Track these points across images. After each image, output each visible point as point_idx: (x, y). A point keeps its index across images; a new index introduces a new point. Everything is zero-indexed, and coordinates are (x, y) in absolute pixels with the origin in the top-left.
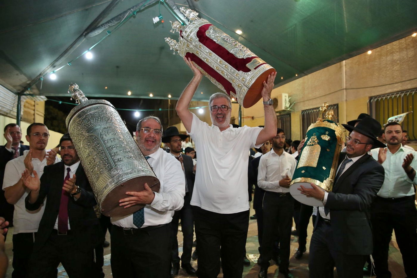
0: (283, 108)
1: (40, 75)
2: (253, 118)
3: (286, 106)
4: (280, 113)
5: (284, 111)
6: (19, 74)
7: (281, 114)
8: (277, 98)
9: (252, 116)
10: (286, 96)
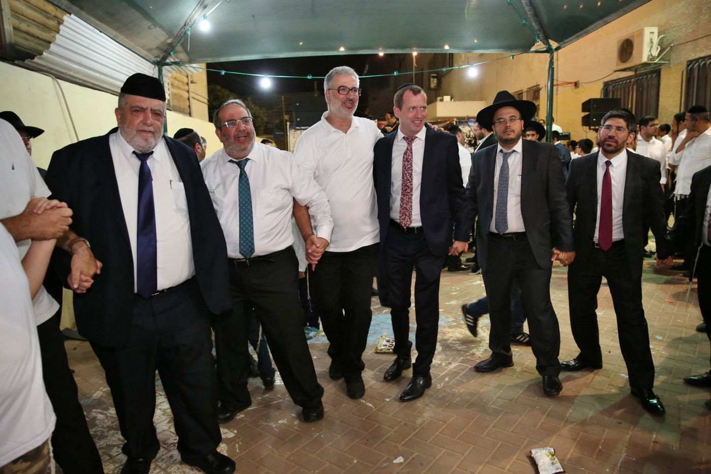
0: (645, 59)
1: (185, 25)
2: (576, 85)
3: (651, 55)
4: (636, 71)
5: (645, 64)
6: (152, 27)
7: (638, 73)
8: (631, 39)
9: (574, 81)
10: (652, 33)
